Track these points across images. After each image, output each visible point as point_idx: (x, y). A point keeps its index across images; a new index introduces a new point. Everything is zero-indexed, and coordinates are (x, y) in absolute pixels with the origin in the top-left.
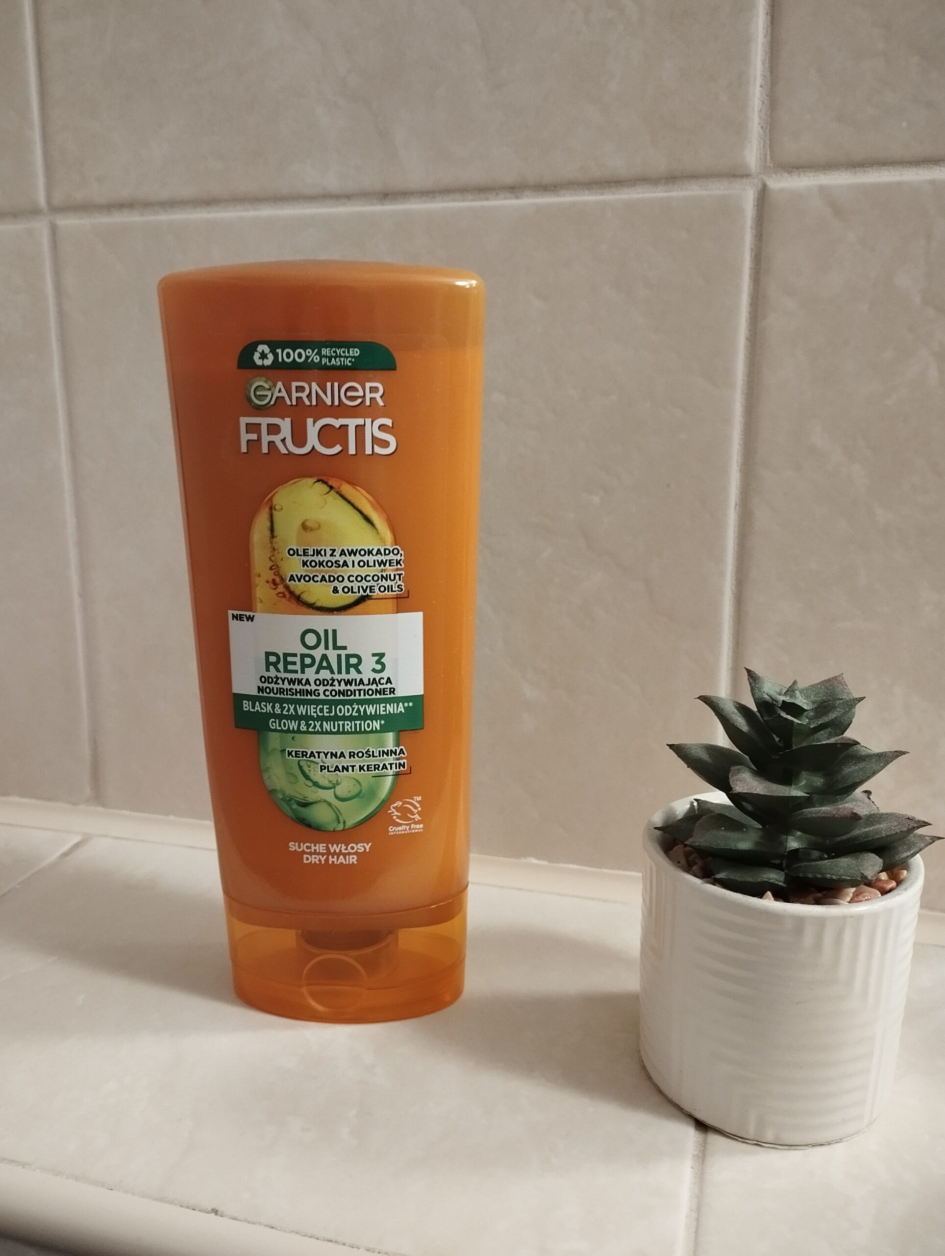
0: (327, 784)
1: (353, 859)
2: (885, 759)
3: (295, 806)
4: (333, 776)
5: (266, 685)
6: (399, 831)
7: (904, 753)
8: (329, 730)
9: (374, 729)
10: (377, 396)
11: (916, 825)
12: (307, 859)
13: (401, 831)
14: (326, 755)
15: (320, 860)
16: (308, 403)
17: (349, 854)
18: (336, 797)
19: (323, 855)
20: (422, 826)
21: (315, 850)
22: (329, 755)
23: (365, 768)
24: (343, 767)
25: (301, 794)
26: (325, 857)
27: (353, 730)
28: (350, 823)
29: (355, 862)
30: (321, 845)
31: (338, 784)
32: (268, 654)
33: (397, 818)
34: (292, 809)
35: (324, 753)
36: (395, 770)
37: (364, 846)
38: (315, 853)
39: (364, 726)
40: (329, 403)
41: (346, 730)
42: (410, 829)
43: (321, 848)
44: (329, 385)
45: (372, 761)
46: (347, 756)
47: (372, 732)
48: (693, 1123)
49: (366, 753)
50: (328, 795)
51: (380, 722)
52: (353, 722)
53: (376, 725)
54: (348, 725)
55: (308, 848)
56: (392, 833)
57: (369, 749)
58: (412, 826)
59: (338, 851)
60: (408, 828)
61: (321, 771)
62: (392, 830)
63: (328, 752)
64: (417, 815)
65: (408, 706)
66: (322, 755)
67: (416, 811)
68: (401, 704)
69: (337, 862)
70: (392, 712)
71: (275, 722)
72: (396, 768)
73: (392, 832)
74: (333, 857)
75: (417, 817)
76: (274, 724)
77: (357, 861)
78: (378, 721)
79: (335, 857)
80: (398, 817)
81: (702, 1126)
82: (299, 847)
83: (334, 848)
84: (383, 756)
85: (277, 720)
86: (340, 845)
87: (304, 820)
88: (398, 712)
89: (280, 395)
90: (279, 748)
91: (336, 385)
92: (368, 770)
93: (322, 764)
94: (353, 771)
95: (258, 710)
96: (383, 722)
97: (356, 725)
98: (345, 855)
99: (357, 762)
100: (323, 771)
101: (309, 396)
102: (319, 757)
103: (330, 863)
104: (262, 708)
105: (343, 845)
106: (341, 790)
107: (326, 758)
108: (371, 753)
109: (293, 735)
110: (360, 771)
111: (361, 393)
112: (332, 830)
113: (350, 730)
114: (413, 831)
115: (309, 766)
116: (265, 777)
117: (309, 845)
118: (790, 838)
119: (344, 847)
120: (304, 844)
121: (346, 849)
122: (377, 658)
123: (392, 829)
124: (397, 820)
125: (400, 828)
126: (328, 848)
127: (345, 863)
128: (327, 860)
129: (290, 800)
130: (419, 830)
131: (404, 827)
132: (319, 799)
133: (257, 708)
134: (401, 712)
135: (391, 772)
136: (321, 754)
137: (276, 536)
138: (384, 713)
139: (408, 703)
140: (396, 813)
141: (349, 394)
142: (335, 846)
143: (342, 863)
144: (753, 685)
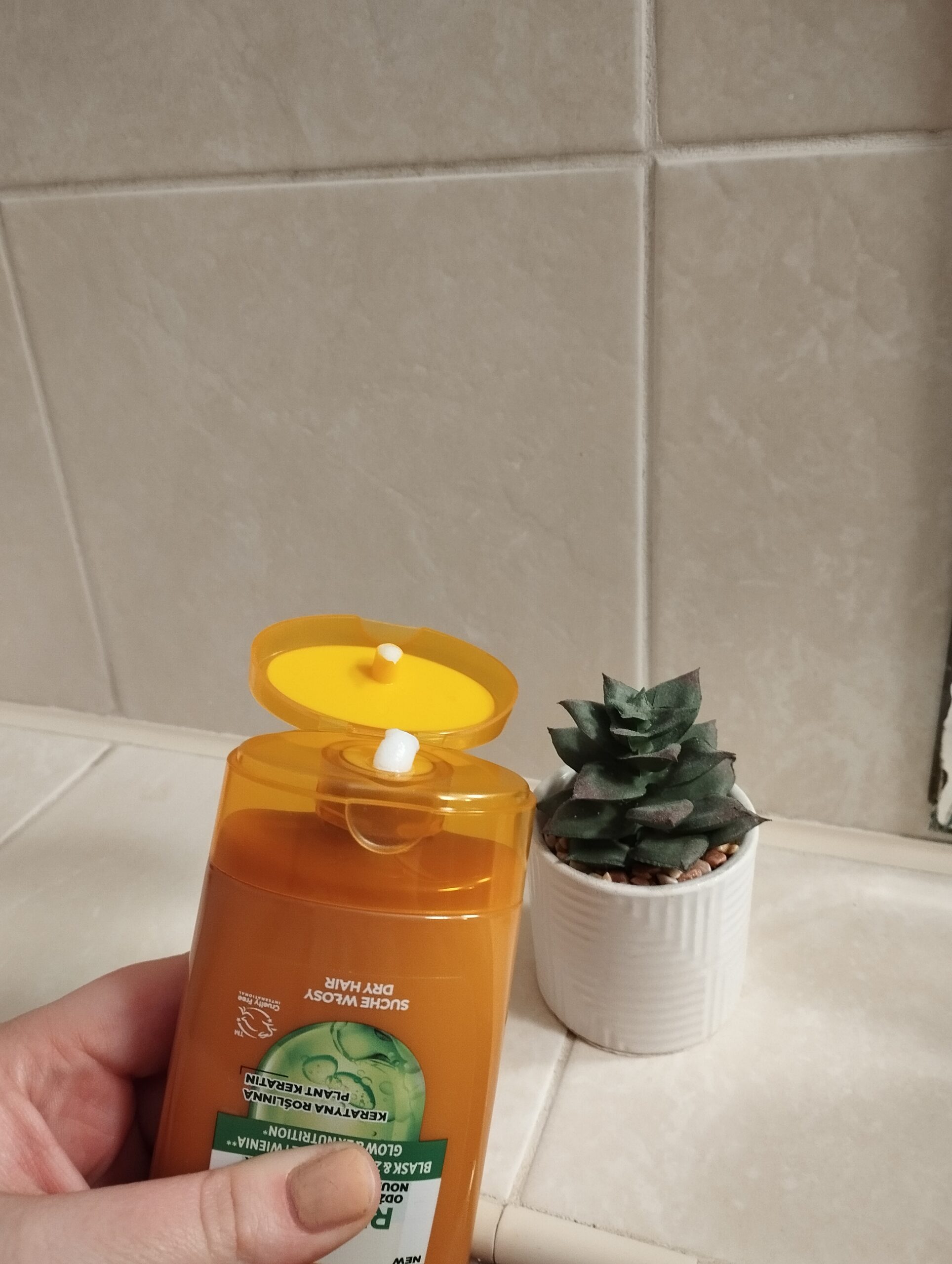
0: (344, 1079)
1: (330, 983)
3: (390, 1055)
4: (335, 1086)
5: (395, 1194)
6: (268, 1003)
9: (276, 1128)
12: (388, 990)
13: (265, 1001)
15: (372, 987)
17: (333, 991)
18: (336, 1063)
20: (240, 998)
21: (375, 1001)
23: (294, 1089)
25: (380, 1069)
28: (326, 1028)
29: (328, 979)
30: (367, 1006)
31: (331, 1078)
33: (268, 1019)
35: (340, 1115)
36: (259, 1076)
37: (314, 996)
38: (376, 997)
39: (287, 1134)
42: (254, 1000)
43: (368, 1003)
50: (345, 1065)
51: (268, 1133)
53: (273, 1131)
56: (277, 1002)
57: (286, 1108)
58: (251, 1003)
59: (347, 997)
60: (256, 1002)
62: (276, 1006)
63: (335, 1114)
64: (243, 1014)
65: (232, 1141)
67: (243, 1019)
71: (394, 1152)
73: (276, 1004)
75: (243, 1011)
76: (396, 1150)
77: (326, 981)
78: (270, 1135)
80: (266, 1020)
83: (351, 1001)
84: (271, 1096)
85: (391, 1154)
86: (343, 1003)
87: (382, 1039)
88: (245, 1139)
90: (395, 1122)
92: (291, 1085)
93: (345, 1102)
94: (309, 1089)
95: (413, 1164)
96: (265, 1132)
98: (340, 990)
100: (346, 1094)
104: (408, 1167)
106: (330, 1069)
107: (339, 1109)
109: (376, 1138)
112: (349, 1024)
113: (305, 1133)
114: (251, 996)
115: (362, 1101)
116: (422, 1088)
120: (389, 1008)
123: (276, 1008)
124: (268, 1016)
125: (266, 1005)
126: (359, 1001)
129: (395, 1062)
130: (243, 993)
131: (261, 1005)
133: (413, 1167)
134: (242, 1138)
135: (265, 1076)
136: (345, 1114)
138: (261, 1141)
139: (231, 1145)
140: (268, 1025)
142: (349, 1004)
143: (345, 981)
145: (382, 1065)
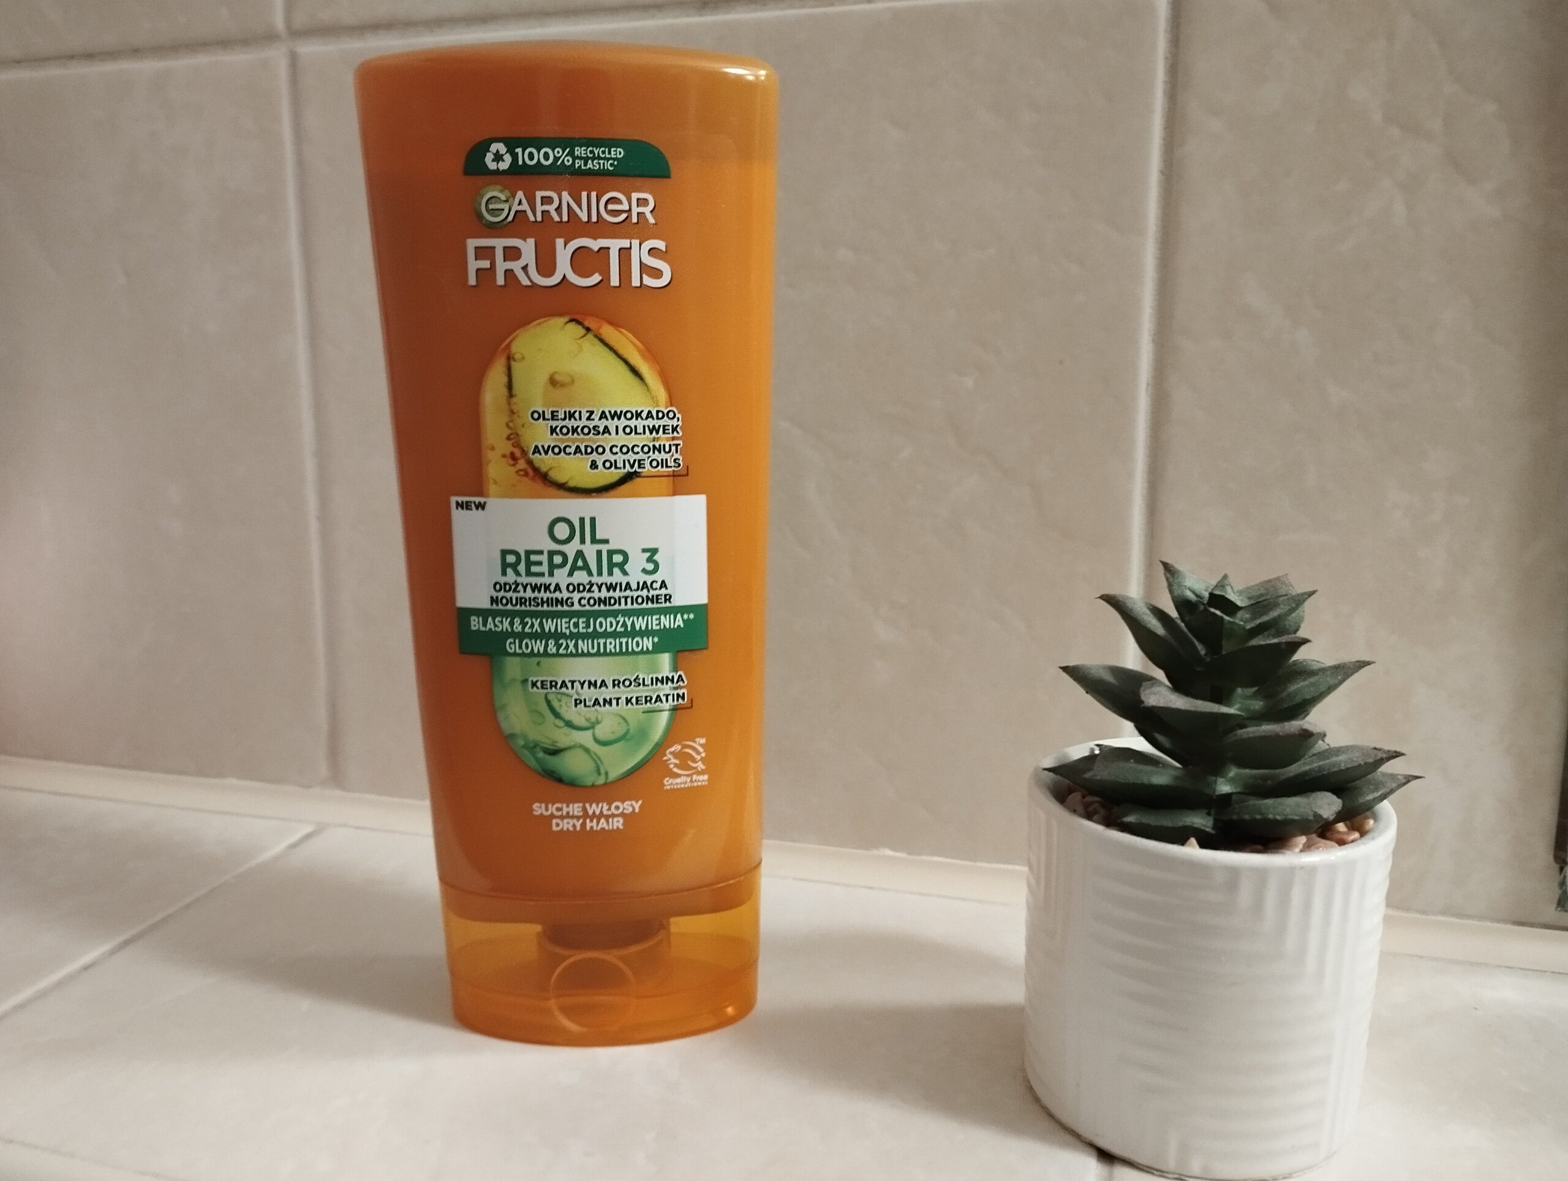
0: (584, 723)
1: (618, 823)
2: (1345, 671)
3: (541, 755)
4: (592, 713)
5: (502, 594)
6: (677, 784)
7: (1368, 663)
8: (586, 651)
9: (645, 649)
10: (647, 210)
11: (1384, 756)
12: (558, 825)
13: (681, 783)
14: (582, 685)
15: (574, 826)
16: (557, 218)
17: (613, 816)
18: (596, 740)
19: (578, 818)
20: (706, 777)
21: (568, 813)
22: (586, 684)
23: (634, 700)
24: (605, 700)
25: (550, 739)
26: (581, 821)
27: (618, 650)
28: (613, 775)
29: (621, 827)
30: (576, 805)
31: (598, 722)
32: (504, 553)
33: (675, 767)
34: (537, 760)
35: (579, 681)
36: (672, 704)
37: (632, 805)
38: (568, 816)
39: (632, 645)
40: (585, 219)
41: (608, 651)
42: (691, 781)
43: (576, 809)
44: (584, 194)
45: (643, 692)
46: (610, 685)
47: (642, 652)
48: (1095, 1153)
49: (635, 680)
50: (585, 738)
51: (653, 640)
52: (617, 640)
53: (648, 643)
54: (611, 643)
55: (559, 809)
56: (668, 787)
57: (638, 676)
58: (694, 777)
59: (598, 812)
60: (689, 779)
61: (576, 706)
62: (669, 783)
63: (584, 681)
64: (700, 763)
65: (688, 619)
66: (577, 684)
67: (699, 758)
68: (679, 616)
69: (597, 827)
70: (668, 627)
71: (515, 642)
72: (673, 700)
73: (669, 785)
74: (591, 821)
75: (700, 766)
76: (513, 646)
77: (623, 824)
78: (651, 638)
79: (595, 821)
80: (676, 765)
81: (1106, 1156)
82: (547, 810)
83: (593, 808)
84: (656, 684)
85: (517, 641)
86: (600, 805)
87: (553, 772)
88: (676, 626)
89: (520, 208)
90: (520, 678)
91: (594, 194)
92: (637, 703)
93: (577, 697)
94: (618, 704)
95: (491, 629)
96: (656, 640)
97: (621, 644)
98: (607, 817)
99: (623, 693)
100: (578, 706)
101: (559, 209)
102: (573, 687)
103: (588, 828)
104: (495, 626)
105: (605, 805)
106: (602, 731)
107: (582, 688)
108: (641, 681)
109: (537, 659)
110: (627, 704)
111: (626, 207)
112: (591, 784)
113: (613, 651)
114: (695, 784)
115: (559, 701)
116: (501, 716)
117: (559, 805)
118: (1220, 780)
119: (606, 807)
120: (553, 805)
121: (609, 809)
122: (648, 555)
123: (668, 781)
124: (675, 770)
125: (678, 780)
126: (585, 810)
127: (607, 828)
128: (584, 825)
129: (535, 746)
130: (704, 783)
131: (683, 779)
132: (573, 743)
133: (490, 625)
134: (679, 626)
135: (666, 706)
136: (575, 684)
137: (515, 396)
138: (658, 627)
139: (689, 613)
140: (674, 761)
141: (611, 207)
142: (594, 805)
143: (603, 829)
144: (1171, 580)
145: (547, 743)
